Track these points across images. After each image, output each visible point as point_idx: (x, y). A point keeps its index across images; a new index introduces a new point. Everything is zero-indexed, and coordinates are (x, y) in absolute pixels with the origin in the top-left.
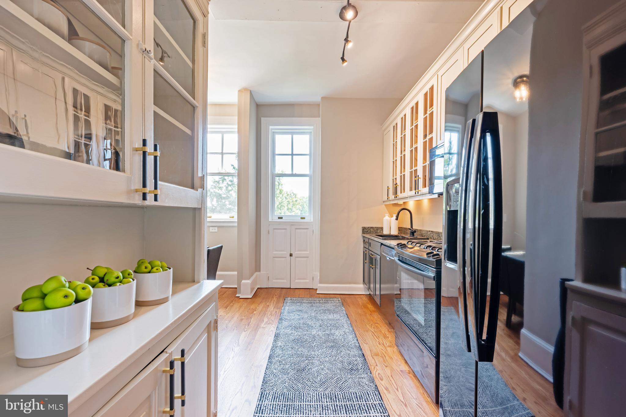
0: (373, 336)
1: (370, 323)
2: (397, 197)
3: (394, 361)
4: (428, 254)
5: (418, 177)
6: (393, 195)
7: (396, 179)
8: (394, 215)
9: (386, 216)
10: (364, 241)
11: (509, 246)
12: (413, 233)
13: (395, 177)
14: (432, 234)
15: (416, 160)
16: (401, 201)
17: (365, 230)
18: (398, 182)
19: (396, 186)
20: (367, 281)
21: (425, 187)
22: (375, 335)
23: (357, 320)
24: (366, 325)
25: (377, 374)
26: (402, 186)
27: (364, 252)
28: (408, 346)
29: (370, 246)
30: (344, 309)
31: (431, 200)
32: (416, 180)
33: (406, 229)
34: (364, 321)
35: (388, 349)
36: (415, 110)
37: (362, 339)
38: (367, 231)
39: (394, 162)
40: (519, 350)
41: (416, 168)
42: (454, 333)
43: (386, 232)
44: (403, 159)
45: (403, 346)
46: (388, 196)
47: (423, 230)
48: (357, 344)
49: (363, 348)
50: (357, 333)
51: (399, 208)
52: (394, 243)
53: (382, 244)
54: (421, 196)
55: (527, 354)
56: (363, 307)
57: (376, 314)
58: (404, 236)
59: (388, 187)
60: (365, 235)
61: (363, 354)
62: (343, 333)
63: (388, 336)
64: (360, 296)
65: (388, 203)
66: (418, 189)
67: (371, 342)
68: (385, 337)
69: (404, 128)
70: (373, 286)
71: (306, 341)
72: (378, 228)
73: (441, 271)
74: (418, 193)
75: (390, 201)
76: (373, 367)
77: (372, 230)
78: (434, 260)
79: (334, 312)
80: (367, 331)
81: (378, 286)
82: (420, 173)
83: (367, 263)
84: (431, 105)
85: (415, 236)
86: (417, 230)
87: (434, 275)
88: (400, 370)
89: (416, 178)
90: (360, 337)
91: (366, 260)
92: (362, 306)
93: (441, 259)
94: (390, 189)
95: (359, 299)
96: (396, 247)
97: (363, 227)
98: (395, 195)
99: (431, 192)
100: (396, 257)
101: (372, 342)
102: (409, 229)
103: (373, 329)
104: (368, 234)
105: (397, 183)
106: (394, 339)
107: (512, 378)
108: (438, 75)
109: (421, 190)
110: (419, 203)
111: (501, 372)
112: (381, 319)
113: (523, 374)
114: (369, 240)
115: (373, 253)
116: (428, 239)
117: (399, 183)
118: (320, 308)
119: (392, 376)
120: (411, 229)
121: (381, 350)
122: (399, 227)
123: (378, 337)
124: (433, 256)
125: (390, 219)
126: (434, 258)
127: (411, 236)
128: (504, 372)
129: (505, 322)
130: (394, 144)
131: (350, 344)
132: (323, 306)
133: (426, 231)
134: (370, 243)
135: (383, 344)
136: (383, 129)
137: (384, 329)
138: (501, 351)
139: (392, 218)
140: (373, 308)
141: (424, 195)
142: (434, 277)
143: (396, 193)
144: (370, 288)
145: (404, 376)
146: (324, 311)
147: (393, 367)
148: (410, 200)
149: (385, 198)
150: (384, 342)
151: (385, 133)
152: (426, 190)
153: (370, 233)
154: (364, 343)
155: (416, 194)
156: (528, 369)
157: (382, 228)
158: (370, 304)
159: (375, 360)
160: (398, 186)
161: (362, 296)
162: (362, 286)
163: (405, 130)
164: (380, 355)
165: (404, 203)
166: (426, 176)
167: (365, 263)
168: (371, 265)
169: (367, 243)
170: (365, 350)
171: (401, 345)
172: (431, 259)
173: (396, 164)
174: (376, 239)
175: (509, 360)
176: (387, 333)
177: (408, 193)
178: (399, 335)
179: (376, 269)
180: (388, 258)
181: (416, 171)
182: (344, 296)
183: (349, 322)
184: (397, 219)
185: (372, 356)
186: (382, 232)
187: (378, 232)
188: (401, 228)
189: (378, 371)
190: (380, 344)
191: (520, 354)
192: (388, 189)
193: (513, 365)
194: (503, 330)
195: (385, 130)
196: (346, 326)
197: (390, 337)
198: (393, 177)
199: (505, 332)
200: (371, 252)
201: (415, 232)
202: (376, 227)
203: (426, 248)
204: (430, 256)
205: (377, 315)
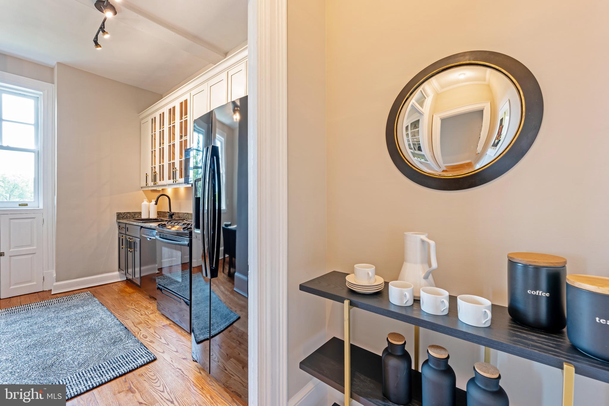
0: (134, 311)
1: (130, 303)
2: (156, 184)
3: (157, 322)
4: (184, 228)
5: (176, 169)
6: (152, 182)
7: (155, 167)
8: (152, 200)
9: (144, 201)
10: (120, 226)
11: (230, 223)
12: (171, 215)
13: (154, 166)
14: (188, 216)
15: (174, 153)
16: (159, 188)
17: (120, 216)
18: (157, 170)
19: (155, 174)
20: (123, 266)
21: (182, 178)
22: (136, 310)
23: (115, 305)
24: (125, 306)
25: (141, 336)
26: (161, 174)
27: (119, 238)
28: (168, 308)
29: (127, 231)
30: (97, 299)
31: (187, 188)
32: (174, 171)
33: (165, 212)
34: (123, 303)
35: (151, 316)
36: (172, 111)
37: (122, 317)
38: (123, 217)
39: (152, 152)
40: (234, 287)
41: (173, 161)
42: (201, 289)
43: (144, 216)
44: (162, 151)
45: (164, 309)
46: (146, 183)
47: (180, 213)
48: (118, 323)
49: (124, 323)
50: (117, 314)
51: (158, 194)
52: (154, 225)
53: (142, 227)
54: (178, 184)
55: (238, 288)
56: (120, 292)
57: (135, 294)
58: (163, 219)
59: (146, 174)
60: (121, 221)
61: (125, 327)
62: (100, 319)
63: (149, 307)
64: (115, 283)
65: (147, 189)
66: (176, 179)
67: (132, 316)
68: (147, 308)
69: (162, 123)
70: (132, 270)
71: (49, 340)
72: (135, 213)
73: (192, 239)
74: (176, 182)
75: (149, 187)
76: (137, 333)
77: (129, 215)
78: (188, 232)
79: (83, 306)
80: (127, 310)
81: (137, 269)
82: (177, 166)
83: (124, 248)
84: (186, 114)
85: (173, 218)
86: (175, 213)
87: (188, 243)
88: (162, 326)
89: (174, 169)
90: (120, 316)
91: (122, 245)
92: (118, 292)
93: (192, 231)
94: (149, 176)
95: (114, 287)
96: (157, 227)
97: (117, 213)
98: (154, 182)
99: (187, 182)
100: (157, 235)
101: (134, 316)
102: (168, 212)
103: (134, 306)
104: (124, 220)
105: (156, 172)
106: (156, 307)
107: (230, 304)
108: (190, 93)
109: (178, 180)
110: (176, 191)
111: (225, 302)
112: (141, 297)
113: (236, 299)
114: (126, 225)
115: (131, 237)
116: (184, 220)
117: (158, 172)
118: (61, 307)
119: (155, 332)
120: (170, 212)
121: (144, 319)
122: (158, 212)
123: (140, 311)
124: (187, 229)
125: (149, 205)
126: (188, 231)
127: (170, 218)
128: (226, 302)
129: (227, 274)
130: (152, 135)
131: (110, 325)
132: (65, 304)
133: (183, 213)
134: (127, 228)
135: (145, 314)
136: (141, 117)
137: (146, 303)
138: (225, 291)
139: (151, 203)
140: (132, 290)
141: (181, 184)
142: (188, 244)
143: (155, 180)
144: (128, 273)
145: (165, 328)
146: (69, 308)
147: (156, 326)
148: (168, 187)
149: (144, 184)
150: (146, 312)
151: (143, 122)
152: (182, 180)
153: (127, 218)
154: (125, 319)
155: (174, 182)
156: (238, 295)
157: (140, 213)
158: (128, 288)
159: (138, 328)
160: (157, 175)
161: (118, 283)
162: (117, 273)
163: (164, 125)
164: (143, 322)
165: (163, 189)
166: (182, 169)
167: (121, 248)
168: (129, 249)
169: (123, 229)
170: (127, 324)
171: (162, 309)
172: (186, 232)
173: (155, 154)
174: (135, 223)
175: (229, 293)
176: (149, 305)
177: (166, 181)
178: (160, 303)
179: (135, 251)
180: (148, 239)
181: (174, 163)
182: (93, 288)
183: (105, 309)
184: (156, 204)
185: (135, 326)
186: (140, 217)
187: (136, 216)
188: (160, 212)
189: (142, 333)
190: (142, 315)
191: (235, 289)
192: (146, 176)
193: (232, 296)
194: (227, 279)
195: (142, 119)
196: (101, 313)
197: (151, 307)
198: (152, 165)
199: (228, 279)
200: (128, 237)
201: (173, 214)
202: (133, 212)
203: (183, 225)
204: (186, 230)
205: (137, 295)
